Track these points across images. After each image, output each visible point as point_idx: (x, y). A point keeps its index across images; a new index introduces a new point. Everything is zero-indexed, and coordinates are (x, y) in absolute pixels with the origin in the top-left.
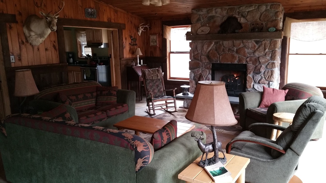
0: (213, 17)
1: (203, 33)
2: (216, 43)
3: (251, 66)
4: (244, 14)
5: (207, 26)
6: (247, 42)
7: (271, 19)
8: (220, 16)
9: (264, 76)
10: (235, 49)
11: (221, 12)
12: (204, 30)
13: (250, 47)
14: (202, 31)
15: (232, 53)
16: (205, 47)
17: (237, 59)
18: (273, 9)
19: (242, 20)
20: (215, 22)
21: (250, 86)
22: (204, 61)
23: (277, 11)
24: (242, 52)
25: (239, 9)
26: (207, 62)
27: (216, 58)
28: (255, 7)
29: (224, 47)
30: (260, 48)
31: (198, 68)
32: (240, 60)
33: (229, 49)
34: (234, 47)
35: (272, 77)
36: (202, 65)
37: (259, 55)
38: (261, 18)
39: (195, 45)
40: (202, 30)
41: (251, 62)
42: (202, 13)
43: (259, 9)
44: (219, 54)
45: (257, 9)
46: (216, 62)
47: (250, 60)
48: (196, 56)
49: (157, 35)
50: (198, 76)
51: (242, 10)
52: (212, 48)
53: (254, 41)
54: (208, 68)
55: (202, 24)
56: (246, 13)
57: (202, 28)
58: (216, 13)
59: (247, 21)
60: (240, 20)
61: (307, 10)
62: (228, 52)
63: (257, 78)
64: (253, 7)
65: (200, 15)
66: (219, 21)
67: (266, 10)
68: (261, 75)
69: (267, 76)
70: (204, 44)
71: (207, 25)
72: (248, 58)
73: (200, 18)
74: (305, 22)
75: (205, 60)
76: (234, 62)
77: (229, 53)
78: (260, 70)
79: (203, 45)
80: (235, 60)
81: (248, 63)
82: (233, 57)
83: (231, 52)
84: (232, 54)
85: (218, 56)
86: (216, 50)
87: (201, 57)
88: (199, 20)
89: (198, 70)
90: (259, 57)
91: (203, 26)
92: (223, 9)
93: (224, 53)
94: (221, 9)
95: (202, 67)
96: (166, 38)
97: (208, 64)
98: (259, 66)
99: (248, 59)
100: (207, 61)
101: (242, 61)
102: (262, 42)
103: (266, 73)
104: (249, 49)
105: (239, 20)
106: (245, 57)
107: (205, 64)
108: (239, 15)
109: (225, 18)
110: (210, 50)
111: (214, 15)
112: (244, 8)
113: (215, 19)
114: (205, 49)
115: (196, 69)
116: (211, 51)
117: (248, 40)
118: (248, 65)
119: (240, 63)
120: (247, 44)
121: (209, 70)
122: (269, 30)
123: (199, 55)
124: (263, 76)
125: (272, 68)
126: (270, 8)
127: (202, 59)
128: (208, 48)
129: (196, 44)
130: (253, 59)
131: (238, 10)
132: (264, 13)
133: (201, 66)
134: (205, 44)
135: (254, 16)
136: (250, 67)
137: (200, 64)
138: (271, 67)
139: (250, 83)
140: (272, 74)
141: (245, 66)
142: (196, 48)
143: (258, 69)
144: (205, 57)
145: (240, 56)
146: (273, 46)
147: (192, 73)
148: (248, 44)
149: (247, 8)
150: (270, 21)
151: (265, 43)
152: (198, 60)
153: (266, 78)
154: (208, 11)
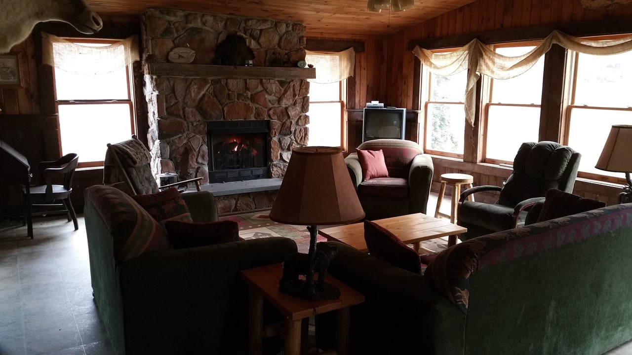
0: (197, 31)
1: (181, 60)
2: (214, 82)
3: (276, 123)
4: (255, 33)
5: (187, 47)
6: (268, 83)
7: (295, 47)
8: (211, 30)
9: (295, 137)
10: (249, 94)
11: (215, 24)
12: (183, 55)
13: (274, 91)
14: (180, 56)
15: (246, 101)
16: (194, 88)
17: (254, 112)
18: (298, 31)
19: (253, 44)
20: (203, 40)
21: (277, 158)
22: (192, 119)
23: (301, 35)
24: (261, 99)
25: (245, 23)
26: (198, 119)
27: (217, 112)
28: (272, 25)
29: (229, 90)
30: (288, 93)
31: (181, 132)
32: (258, 114)
33: (239, 95)
34: (247, 91)
35: (306, 139)
36: (188, 126)
37: (286, 104)
38: (282, 44)
39: (168, 83)
40: (180, 54)
41: (276, 117)
42: (173, 19)
43: (277, 29)
44: (221, 105)
45: (274, 28)
46: (217, 119)
47: (273, 113)
48: (172, 109)
49: (20, 55)
50: (182, 150)
51: (251, 26)
52: (207, 93)
53: (278, 81)
54: (200, 133)
55: (175, 42)
56: (258, 32)
57: (179, 51)
58: (204, 24)
59: (259, 47)
60: (250, 43)
61: (318, 37)
62: (237, 99)
63: (286, 142)
64: (269, 23)
65: (169, 22)
66: (211, 41)
67: (287, 32)
68: (290, 138)
69: (299, 138)
70: (191, 83)
71: (188, 44)
72: (270, 109)
73: (170, 28)
74: (318, 56)
75: (195, 116)
76: (250, 118)
77: (240, 101)
78: (290, 129)
79: (188, 84)
80: (251, 113)
81: (271, 118)
82: (248, 108)
83: (243, 100)
84: (245, 104)
85: (220, 107)
86: (216, 96)
87: (184, 109)
88: (167, 32)
89: (180, 137)
90: (286, 108)
91: (178, 46)
92: (217, 17)
93: (230, 101)
94: (214, 16)
95: (188, 130)
96: (48, 63)
97: (201, 124)
98: (288, 123)
99: (271, 112)
100: (199, 117)
101: (262, 115)
102: (290, 83)
103: (298, 132)
104: (273, 95)
105: (247, 44)
106: (266, 108)
107: (195, 124)
108: (247, 34)
109: (223, 37)
110: (204, 96)
111: (200, 27)
112: (254, 23)
113: (203, 35)
114: (193, 95)
115: (176, 136)
116: (206, 99)
117: (269, 79)
118: (273, 122)
119: (259, 120)
120: (269, 86)
121: (202, 136)
122: (299, 65)
123: (180, 106)
124: (293, 137)
125: (305, 125)
126: (293, 30)
127: (188, 113)
128: (199, 93)
129: (172, 83)
130: (278, 111)
131: (244, 25)
132: (285, 36)
133: (186, 129)
134: (193, 83)
135: (271, 38)
136: (275, 125)
137: (184, 124)
138: (304, 123)
139: (277, 152)
140: (306, 134)
141: (268, 124)
142: (173, 91)
143: (288, 127)
144: (194, 110)
145: (257, 106)
146: (304, 91)
147: (165, 145)
148: (271, 86)
149: (259, 23)
150: (294, 50)
151: (294, 85)
152: (179, 116)
153: (299, 141)
154: (186, 17)
